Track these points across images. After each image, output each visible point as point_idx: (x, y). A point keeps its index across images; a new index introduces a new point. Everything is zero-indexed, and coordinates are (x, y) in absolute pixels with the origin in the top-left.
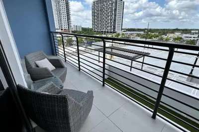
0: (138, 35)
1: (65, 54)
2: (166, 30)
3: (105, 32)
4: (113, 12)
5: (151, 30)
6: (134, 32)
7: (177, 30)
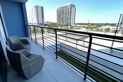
0: (84, 27)
1: (36, 39)
2: (102, 24)
3: (65, 25)
4: (69, 14)
5: (92, 24)
6: (82, 25)
7: (107, 24)
